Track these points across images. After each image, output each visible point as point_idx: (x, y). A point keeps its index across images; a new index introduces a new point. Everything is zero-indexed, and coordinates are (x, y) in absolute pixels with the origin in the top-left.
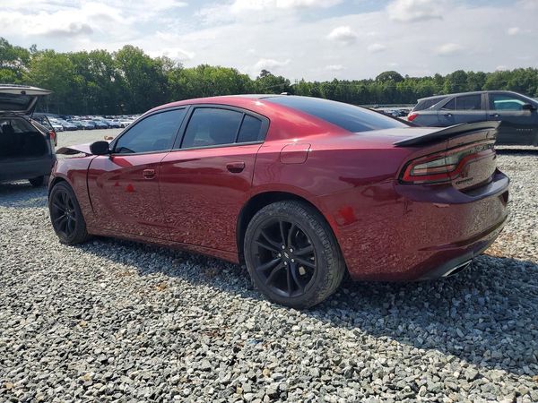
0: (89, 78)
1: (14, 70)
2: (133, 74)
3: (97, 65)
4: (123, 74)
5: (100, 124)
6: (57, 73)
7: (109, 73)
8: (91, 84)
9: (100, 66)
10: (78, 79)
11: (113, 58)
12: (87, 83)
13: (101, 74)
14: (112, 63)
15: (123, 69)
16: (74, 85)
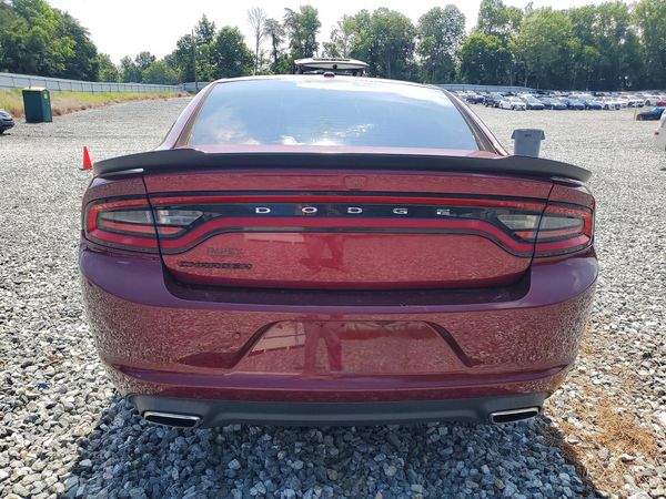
0: (588, 41)
1: (501, 36)
2: (655, 32)
3: (605, 21)
4: (640, 33)
5: (575, 103)
6: (547, 37)
7: (619, 32)
8: (588, 49)
9: (609, 23)
10: (573, 43)
11: (630, 11)
12: (582, 48)
13: (605, 35)
14: (627, 17)
15: (642, 26)
16: (564, 51)
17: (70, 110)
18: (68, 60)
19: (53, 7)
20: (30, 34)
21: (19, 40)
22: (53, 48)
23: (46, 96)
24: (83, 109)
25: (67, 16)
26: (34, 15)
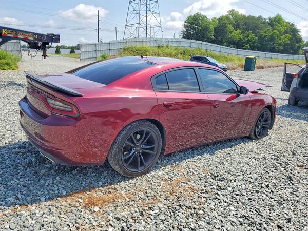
17: (269, 67)
18: (286, 44)
19: (287, 21)
20: (271, 34)
21: (266, 36)
22: (280, 40)
23: (254, 60)
24: (277, 67)
25: (292, 25)
26: (276, 25)
